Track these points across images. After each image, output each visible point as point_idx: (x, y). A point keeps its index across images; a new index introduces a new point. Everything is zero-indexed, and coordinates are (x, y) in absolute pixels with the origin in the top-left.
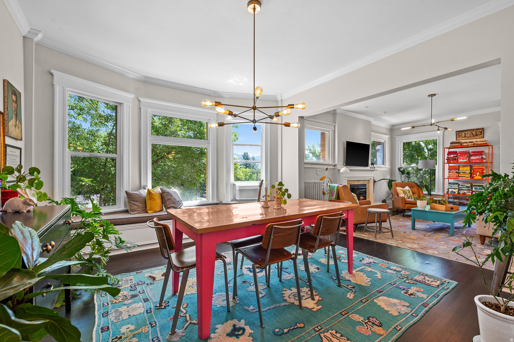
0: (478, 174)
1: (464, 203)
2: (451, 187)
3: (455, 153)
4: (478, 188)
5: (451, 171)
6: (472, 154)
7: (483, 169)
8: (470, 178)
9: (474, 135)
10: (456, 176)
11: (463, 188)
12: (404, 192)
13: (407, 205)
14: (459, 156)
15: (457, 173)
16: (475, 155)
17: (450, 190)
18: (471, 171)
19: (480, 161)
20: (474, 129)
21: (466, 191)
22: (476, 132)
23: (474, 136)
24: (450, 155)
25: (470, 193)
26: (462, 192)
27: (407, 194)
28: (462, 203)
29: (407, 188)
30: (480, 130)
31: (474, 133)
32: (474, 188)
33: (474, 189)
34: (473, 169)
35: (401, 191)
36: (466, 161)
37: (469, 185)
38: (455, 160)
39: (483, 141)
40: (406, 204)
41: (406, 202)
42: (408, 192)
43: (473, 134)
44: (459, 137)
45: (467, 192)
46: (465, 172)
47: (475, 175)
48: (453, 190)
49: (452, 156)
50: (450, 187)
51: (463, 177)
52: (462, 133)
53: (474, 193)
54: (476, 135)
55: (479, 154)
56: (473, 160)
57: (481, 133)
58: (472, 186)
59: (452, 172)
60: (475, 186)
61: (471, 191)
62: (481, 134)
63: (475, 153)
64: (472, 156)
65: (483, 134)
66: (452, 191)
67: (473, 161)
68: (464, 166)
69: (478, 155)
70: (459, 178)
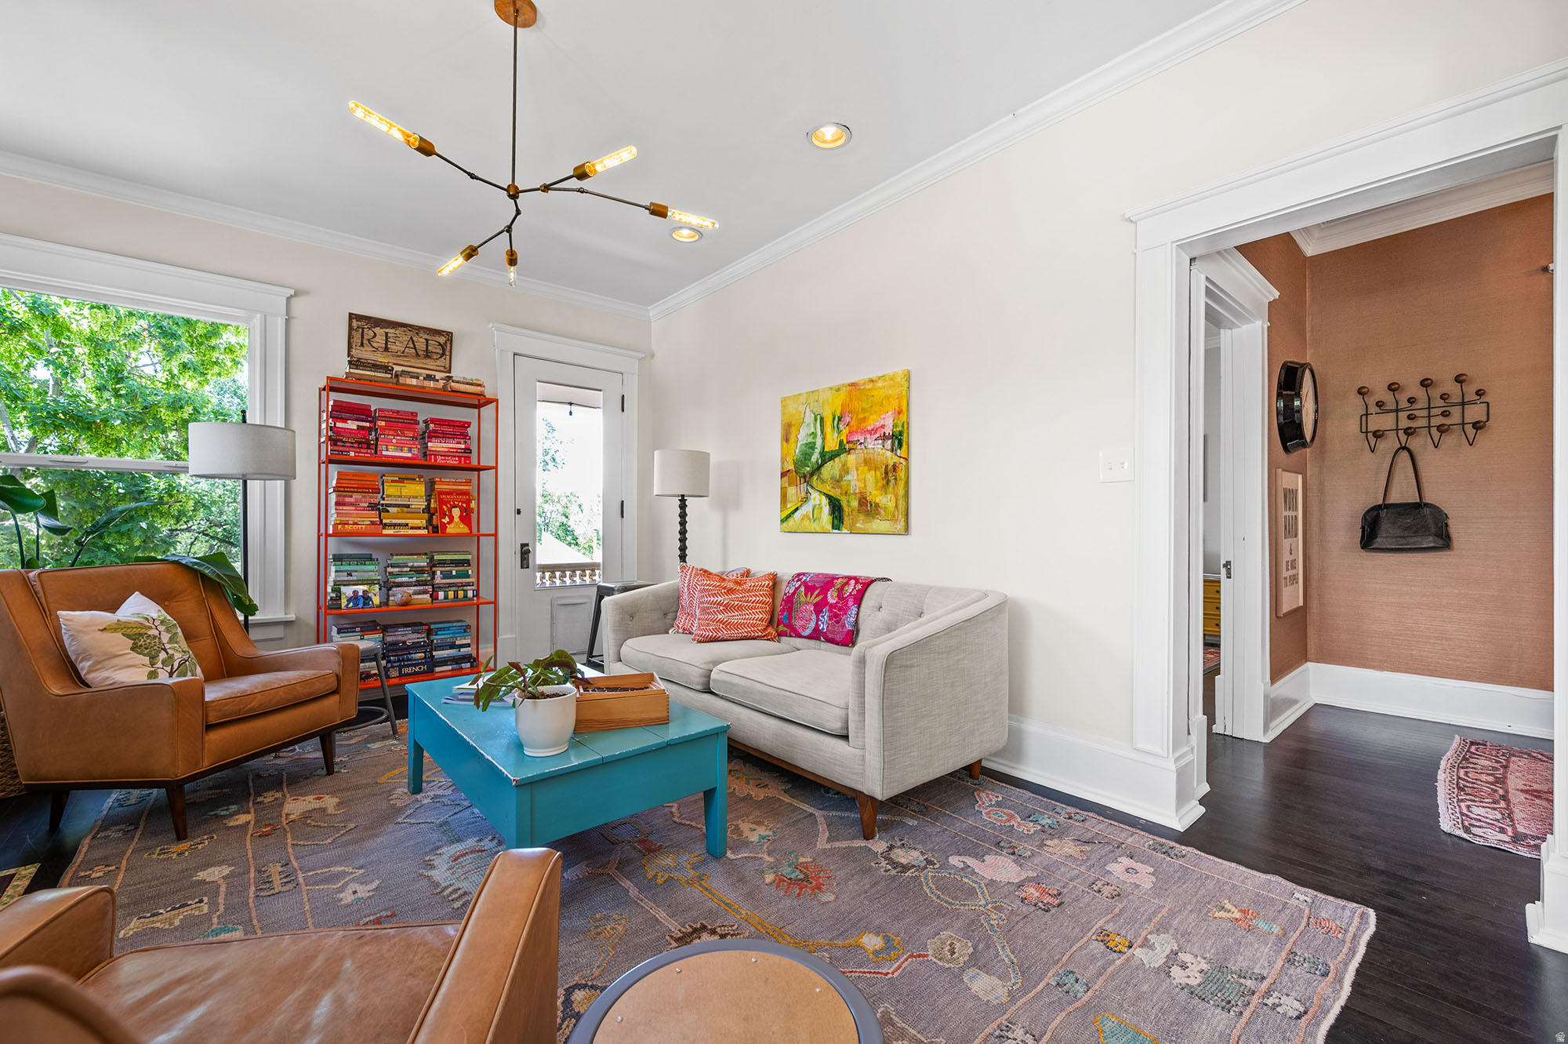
0: (456, 512)
1: (404, 642)
2: (350, 575)
3: (362, 412)
4: (454, 573)
5: (347, 500)
6: (434, 431)
7: (467, 493)
8: (425, 532)
9: (420, 353)
10: (373, 523)
11: (399, 575)
12: (139, 638)
13: (214, 736)
14: (382, 429)
15: (373, 506)
16: (444, 436)
17: (343, 589)
18: (429, 501)
19: (460, 462)
20: (420, 328)
21: (411, 590)
22: (427, 340)
23: (417, 355)
24: (345, 420)
25: (427, 597)
26: (398, 595)
27: (163, 655)
28: (396, 643)
29: (137, 607)
30: (442, 340)
31: (421, 344)
32: (438, 573)
33: (438, 580)
34: (440, 493)
35: (107, 635)
36: (410, 455)
37: (422, 562)
38: (368, 445)
39: (472, 384)
40: (210, 727)
41: (212, 720)
42: (165, 638)
43: (415, 348)
44: (362, 345)
45: (415, 593)
46: (408, 506)
47: (447, 519)
48: (361, 588)
49: (352, 425)
50: (344, 577)
51: (400, 525)
52: (377, 330)
53: (441, 595)
54: (428, 355)
55: (458, 431)
56: (436, 454)
57: (444, 350)
58: (433, 564)
59: (351, 504)
60: (442, 563)
61: (430, 589)
62: (443, 354)
63: (446, 429)
64: (433, 435)
65: (448, 357)
66: (355, 597)
67: (436, 460)
68: (401, 480)
69: (453, 436)
70: (385, 532)
